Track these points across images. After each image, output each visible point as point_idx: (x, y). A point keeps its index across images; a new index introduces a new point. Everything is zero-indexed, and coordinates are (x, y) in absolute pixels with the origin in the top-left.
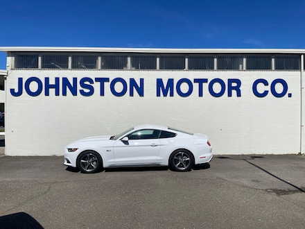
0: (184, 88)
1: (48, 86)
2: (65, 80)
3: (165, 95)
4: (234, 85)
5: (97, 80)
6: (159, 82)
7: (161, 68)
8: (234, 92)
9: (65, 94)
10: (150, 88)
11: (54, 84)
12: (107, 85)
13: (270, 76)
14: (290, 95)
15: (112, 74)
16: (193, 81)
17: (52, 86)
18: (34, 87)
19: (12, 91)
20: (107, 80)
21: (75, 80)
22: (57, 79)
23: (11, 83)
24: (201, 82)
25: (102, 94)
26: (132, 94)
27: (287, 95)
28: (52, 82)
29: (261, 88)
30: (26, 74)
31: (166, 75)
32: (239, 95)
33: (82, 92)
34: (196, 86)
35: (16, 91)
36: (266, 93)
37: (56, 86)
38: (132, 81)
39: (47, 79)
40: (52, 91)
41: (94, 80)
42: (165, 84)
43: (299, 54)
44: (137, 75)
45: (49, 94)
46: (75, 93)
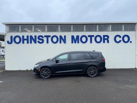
0: (84, 39)
1: (24, 40)
2: (31, 36)
3: (75, 43)
4: (106, 38)
5: (45, 36)
6: (73, 37)
7: (74, 31)
8: (106, 41)
9: (31, 43)
10: (69, 39)
11: (26, 38)
12: (50, 39)
13: (122, 34)
14: (131, 42)
15: (52, 34)
16: (87, 36)
17: (25, 39)
18: (17, 40)
19: (8, 42)
20: (50, 36)
21: (35, 36)
22: (28, 36)
23: (8, 38)
24: (91, 36)
25: (48, 42)
26: (60, 42)
27: (129, 42)
28: (25, 38)
29: (118, 39)
32: (108, 42)
33: (39, 42)
34: (89, 38)
35: (10, 42)
36: (120, 41)
37: (27, 39)
38: (61, 37)
39: (23, 36)
40: (26, 42)
41: (44, 36)
42: (75, 38)
43: (135, 24)
44: (63, 34)
45: (24, 43)
46: (35, 42)
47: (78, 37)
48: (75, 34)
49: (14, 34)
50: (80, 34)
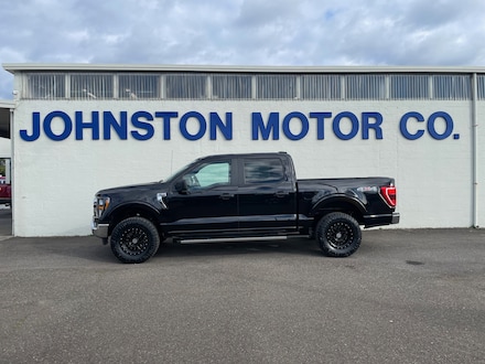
0: (295, 127)
1: (81, 126)
2: (108, 115)
4: (372, 121)
5: (159, 115)
6: (256, 117)
7: (260, 97)
8: (372, 132)
9: (107, 137)
10: (242, 127)
11: (90, 121)
12: (174, 123)
13: (426, 107)
14: (456, 137)
15: (182, 106)
16: (308, 116)
17: (87, 126)
18: (58, 126)
19: (23, 134)
20: (175, 115)
21: (123, 115)
22: (95, 115)
23: (22, 121)
24: (320, 116)
25: (167, 136)
26: (213, 137)
27: (451, 136)
28: (87, 119)
29: (413, 126)
32: (379, 136)
33: (135, 135)
34: (313, 123)
35: (30, 133)
36: (420, 133)
37: (94, 126)
38: (214, 116)
40: (87, 133)
41: (153, 116)
42: (265, 120)
43: (471, 74)
44: (221, 108)
45: (81, 139)
46: (123, 136)
47: (274, 116)
48: (266, 108)
49: (45, 107)
50: (283, 107)
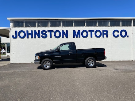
0: (85, 34)
1: (28, 34)
2: (35, 31)
3: (77, 37)
4: (105, 32)
5: (48, 31)
6: (74, 32)
7: (75, 26)
8: (105, 36)
9: (35, 37)
10: (71, 34)
12: (53, 34)
13: (120, 28)
14: (128, 36)
15: (54, 29)
16: (88, 31)
17: (30, 34)
18: (22, 34)
19: (13, 36)
20: (53, 31)
21: (39, 31)
22: (32, 31)
23: (12, 33)
24: (91, 31)
25: (51, 37)
26: (63, 37)
27: (127, 36)
28: (30, 32)
29: (116, 34)
30: (19, 29)
31: (77, 29)
32: (107, 37)
33: (42, 36)
34: (89, 33)
35: (15, 36)
36: (118, 35)
37: (31, 34)
38: (63, 31)
40: (30, 36)
42: (77, 32)
44: (65, 29)
45: (28, 38)
46: (39, 37)
